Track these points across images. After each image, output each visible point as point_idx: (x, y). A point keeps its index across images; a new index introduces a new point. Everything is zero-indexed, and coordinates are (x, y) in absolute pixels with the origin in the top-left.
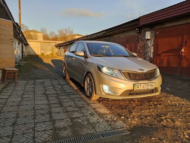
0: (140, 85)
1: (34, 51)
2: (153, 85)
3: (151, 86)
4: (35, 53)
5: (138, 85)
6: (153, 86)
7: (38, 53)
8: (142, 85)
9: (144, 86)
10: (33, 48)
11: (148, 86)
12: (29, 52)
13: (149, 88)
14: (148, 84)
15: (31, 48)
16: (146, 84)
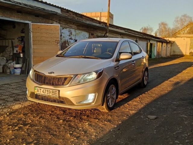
0: (40, 89)
1: (180, 49)
2: (56, 92)
3: (53, 94)
4: (181, 52)
5: (38, 89)
6: (56, 94)
7: (186, 53)
8: (42, 89)
9: (44, 91)
10: (179, 47)
11: (49, 93)
12: (174, 52)
13: (51, 95)
14: (49, 90)
15: (177, 46)
16: (46, 89)
